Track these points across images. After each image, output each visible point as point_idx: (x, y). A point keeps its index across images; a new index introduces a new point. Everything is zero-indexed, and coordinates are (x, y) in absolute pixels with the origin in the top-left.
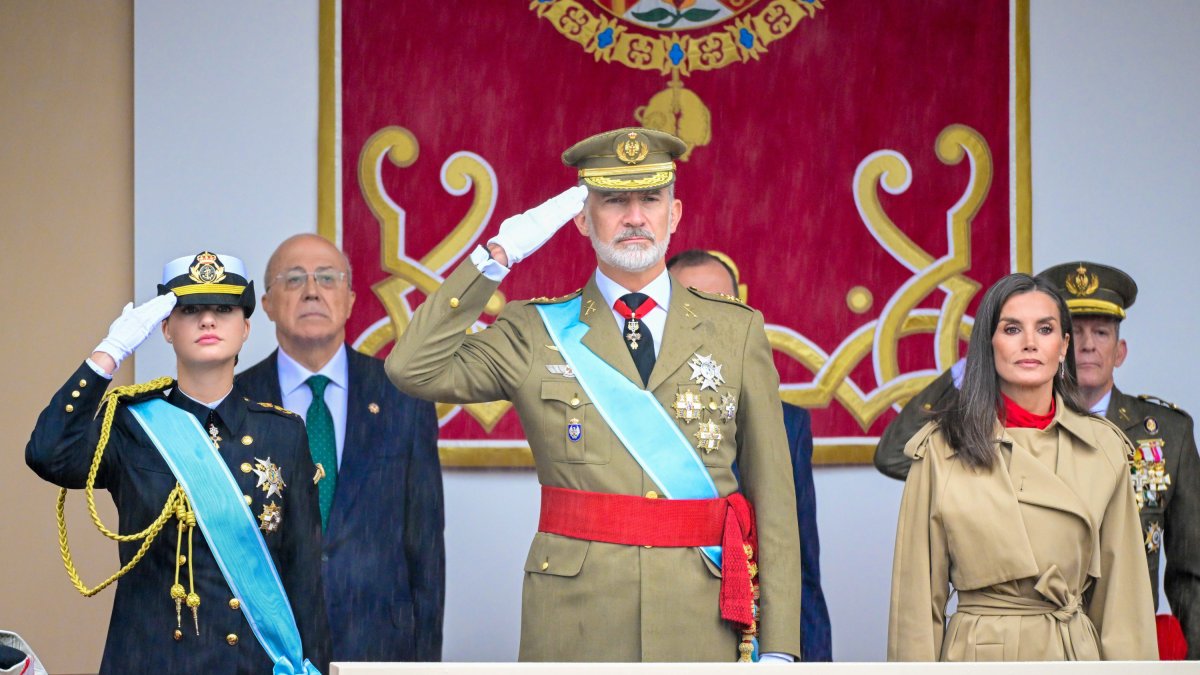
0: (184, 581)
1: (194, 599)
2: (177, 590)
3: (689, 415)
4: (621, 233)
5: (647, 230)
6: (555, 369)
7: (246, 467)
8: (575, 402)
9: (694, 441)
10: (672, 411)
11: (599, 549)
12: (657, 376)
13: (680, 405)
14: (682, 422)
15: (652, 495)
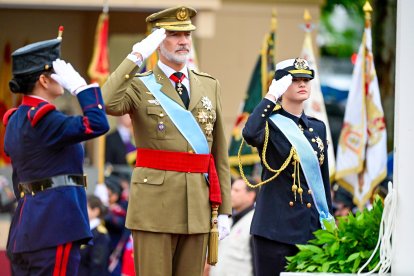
0: (297, 184)
1: (300, 190)
2: (294, 187)
3: (204, 121)
4: (178, 48)
5: (187, 47)
6: (151, 101)
7: (313, 140)
8: (162, 115)
9: (205, 131)
10: (198, 119)
11: (170, 174)
12: (191, 106)
13: (200, 117)
14: (201, 123)
15: (191, 152)
